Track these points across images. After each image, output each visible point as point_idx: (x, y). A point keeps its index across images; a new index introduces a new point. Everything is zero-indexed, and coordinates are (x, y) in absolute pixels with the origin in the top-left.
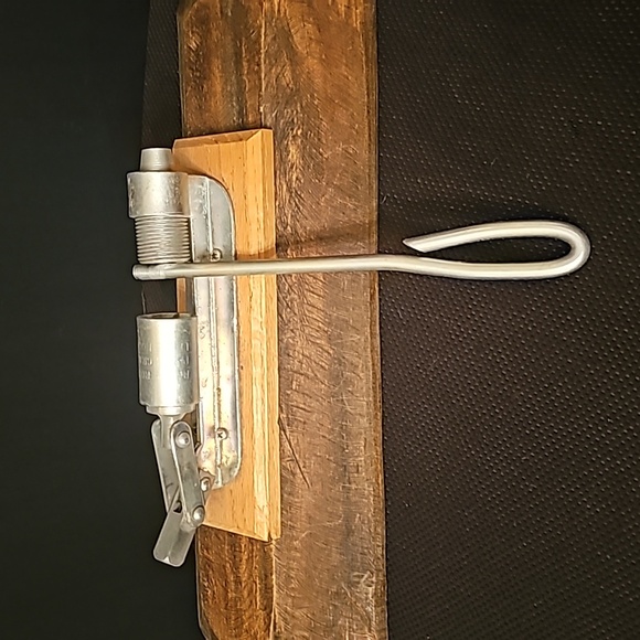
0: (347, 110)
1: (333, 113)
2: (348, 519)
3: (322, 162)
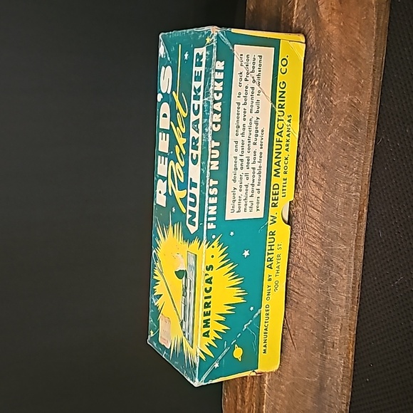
0: (356, 68)
1: (345, 70)
2: (322, 379)
3: (332, 108)
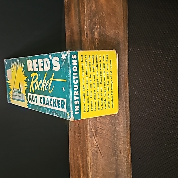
0: (115, 17)
1: (110, 19)
2: (117, 171)
3: (106, 37)
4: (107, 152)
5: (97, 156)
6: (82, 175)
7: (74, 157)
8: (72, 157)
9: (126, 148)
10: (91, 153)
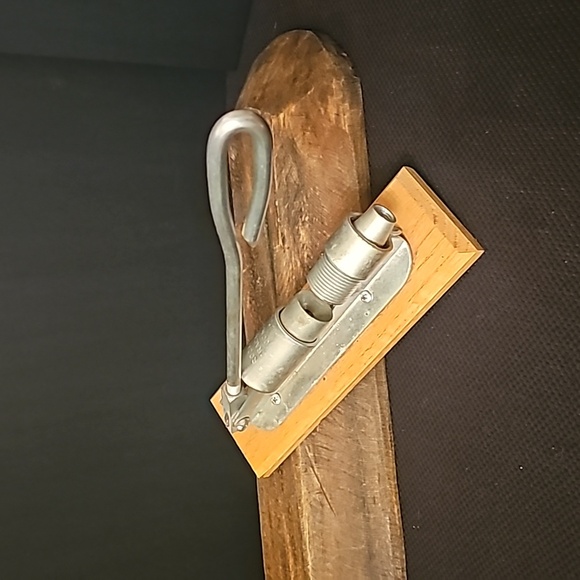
2: (369, 545)
4: (345, 503)
5: (322, 513)
6: (291, 561)
7: (270, 521)
8: (266, 521)
9: (385, 490)
10: (309, 507)
